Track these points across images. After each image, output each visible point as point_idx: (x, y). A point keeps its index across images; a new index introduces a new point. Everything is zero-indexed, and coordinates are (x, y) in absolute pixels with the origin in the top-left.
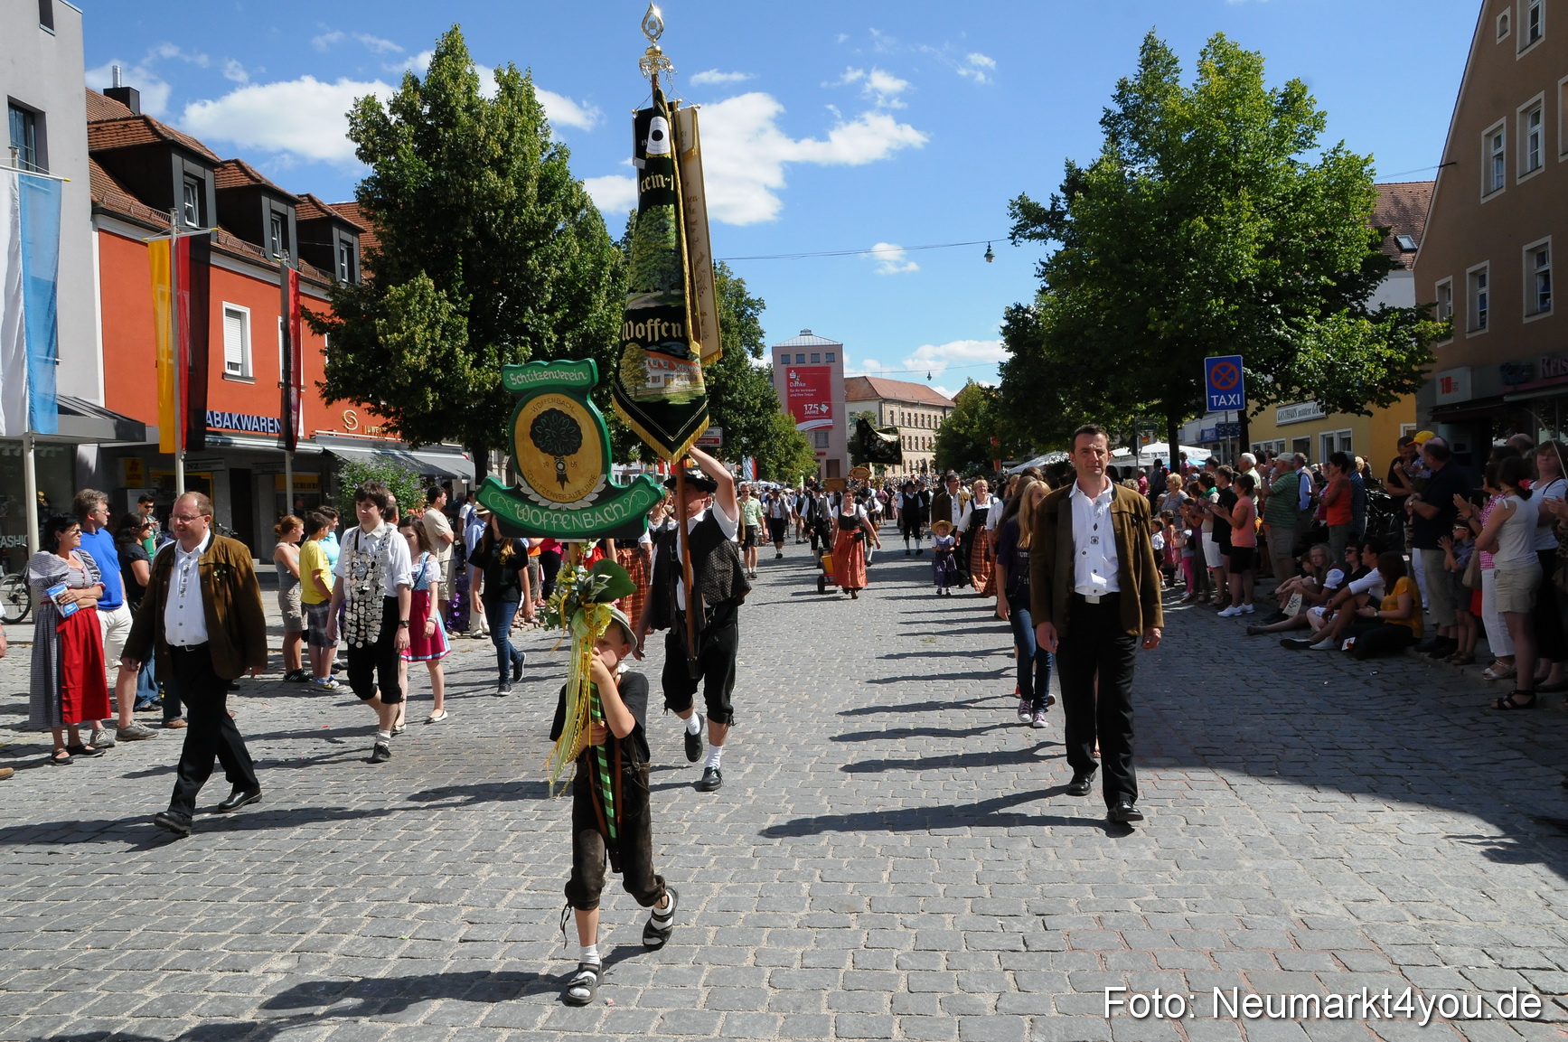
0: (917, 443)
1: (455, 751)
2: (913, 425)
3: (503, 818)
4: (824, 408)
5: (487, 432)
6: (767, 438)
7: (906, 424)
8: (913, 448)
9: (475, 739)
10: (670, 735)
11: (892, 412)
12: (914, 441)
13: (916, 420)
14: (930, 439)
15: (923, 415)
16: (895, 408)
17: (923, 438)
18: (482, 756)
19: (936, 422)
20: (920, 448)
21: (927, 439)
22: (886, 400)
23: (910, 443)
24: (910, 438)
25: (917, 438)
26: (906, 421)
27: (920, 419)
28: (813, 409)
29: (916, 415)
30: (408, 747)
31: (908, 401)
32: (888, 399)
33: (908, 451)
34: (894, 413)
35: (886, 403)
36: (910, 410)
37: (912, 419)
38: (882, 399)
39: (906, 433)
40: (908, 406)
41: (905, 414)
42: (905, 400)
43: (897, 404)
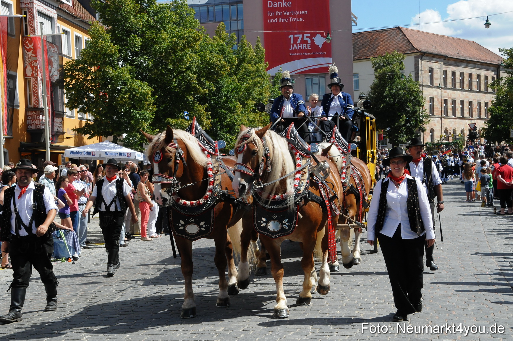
0: (462, 110)
2: (458, 86)
4: (319, 40)
7: (450, 85)
8: (458, 114)
11: (431, 70)
12: (458, 106)
13: (462, 81)
14: (479, 104)
15: (471, 75)
16: (436, 66)
17: (471, 103)
19: (486, 84)
20: (467, 115)
21: (475, 104)
22: (424, 55)
23: (454, 109)
24: (454, 102)
25: (462, 103)
26: (449, 81)
27: (466, 79)
28: (303, 42)
29: (462, 74)
31: (452, 57)
32: (426, 53)
33: (451, 118)
34: (435, 71)
35: (424, 57)
36: (454, 69)
37: (456, 79)
38: (419, 53)
39: (450, 96)
40: (453, 62)
41: (448, 73)
42: (449, 56)
43: (438, 60)
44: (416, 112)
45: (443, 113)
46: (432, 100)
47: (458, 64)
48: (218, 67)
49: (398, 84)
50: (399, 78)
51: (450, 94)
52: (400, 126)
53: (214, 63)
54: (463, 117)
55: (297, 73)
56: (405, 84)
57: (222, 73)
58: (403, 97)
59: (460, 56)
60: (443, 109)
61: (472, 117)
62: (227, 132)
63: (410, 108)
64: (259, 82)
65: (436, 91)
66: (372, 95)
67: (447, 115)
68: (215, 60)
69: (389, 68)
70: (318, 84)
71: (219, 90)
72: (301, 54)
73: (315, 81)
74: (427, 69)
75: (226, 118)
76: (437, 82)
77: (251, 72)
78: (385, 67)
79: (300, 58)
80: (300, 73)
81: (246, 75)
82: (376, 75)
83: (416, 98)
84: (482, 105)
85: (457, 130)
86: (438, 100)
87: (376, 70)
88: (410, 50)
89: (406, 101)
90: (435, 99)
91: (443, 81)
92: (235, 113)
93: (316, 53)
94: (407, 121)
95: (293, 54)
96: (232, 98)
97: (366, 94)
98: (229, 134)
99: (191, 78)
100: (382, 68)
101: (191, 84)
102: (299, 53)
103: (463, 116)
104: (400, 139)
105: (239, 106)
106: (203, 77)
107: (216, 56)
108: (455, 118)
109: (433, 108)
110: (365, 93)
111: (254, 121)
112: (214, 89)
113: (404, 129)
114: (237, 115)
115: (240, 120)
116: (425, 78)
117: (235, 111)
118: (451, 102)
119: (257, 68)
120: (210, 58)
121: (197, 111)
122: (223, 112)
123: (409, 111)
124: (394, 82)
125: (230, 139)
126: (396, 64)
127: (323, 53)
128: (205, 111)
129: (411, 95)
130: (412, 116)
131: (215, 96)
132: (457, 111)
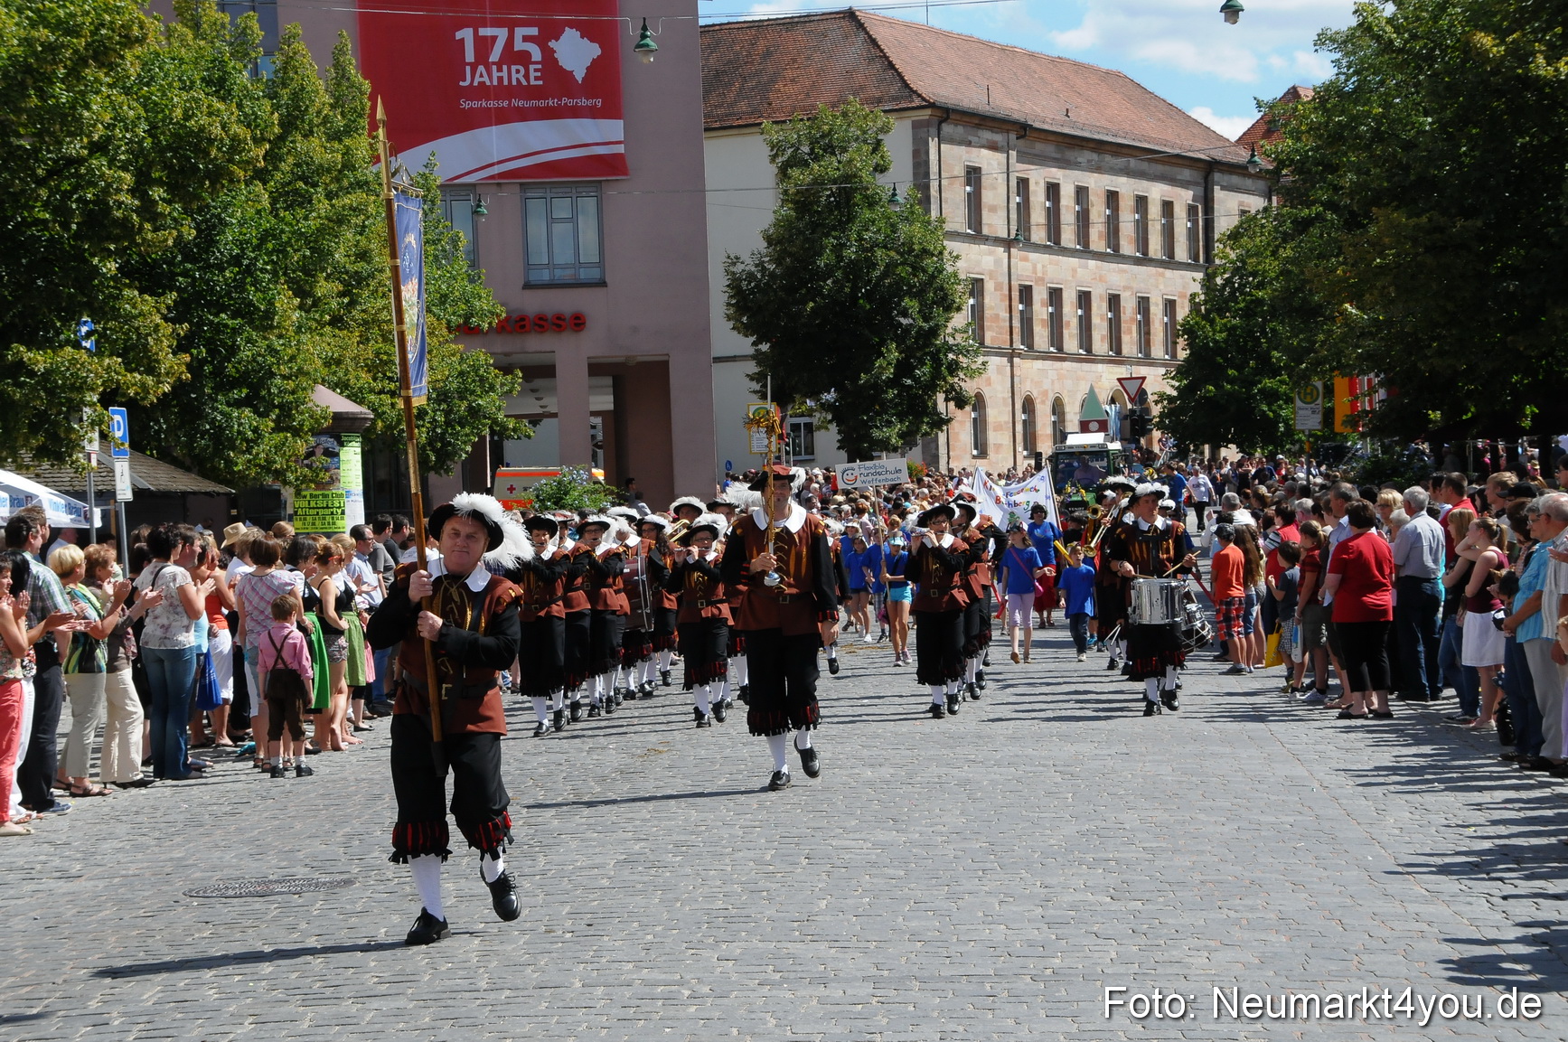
0: (1085, 326)
2: (1068, 237)
4: (574, 53)
7: (1039, 235)
8: (1071, 344)
11: (973, 175)
12: (1071, 312)
13: (1083, 219)
14: (1143, 304)
15: (1112, 198)
16: (990, 161)
17: (1114, 301)
19: (1168, 232)
20: (1100, 345)
21: (1129, 306)
22: (946, 118)
23: (1056, 322)
24: (1055, 296)
25: (1084, 299)
26: (1038, 216)
27: (1098, 212)
28: (512, 56)
29: (1081, 193)
31: (1046, 127)
32: (956, 111)
33: (1045, 356)
34: (985, 181)
35: (947, 129)
36: (1056, 174)
37: (1063, 211)
38: (928, 112)
39: (1040, 275)
40: (1049, 149)
41: (1032, 187)
42: (1037, 125)
43: (998, 138)
44: (934, 332)
45: (1017, 337)
46: (976, 287)
47: (1071, 155)
48: (219, 149)
49: (868, 227)
50: (871, 203)
51: (1038, 268)
52: (877, 388)
53: (202, 129)
54: (1089, 356)
55: (492, 177)
56: (894, 229)
57: (232, 173)
58: (885, 275)
59: (1074, 125)
60: (1016, 324)
61: (1119, 352)
62: (238, 404)
63: (910, 315)
64: (355, 210)
65: (990, 253)
66: (772, 267)
67: (1030, 346)
68: (204, 120)
69: (830, 166)
70: (573, 220)
71: (208, 235)
72: (506, 104)
73: (562, 208)
74: (960, 171)
75: (233, 350)
76: (995, 223)
77: (321, 170)
78: (817, 159)
79: (502, 117)
80: (502, 175)
81: (304, 178)
82: (786, 192)
83: (933, 277)
84: (1153, 309)
85: (1066, 400)
86: (998, 287)
87: (783, 172)
88: (894, 99)
89: (898, 290)
90: (989, 286)
91: (1014, 216)
92: (272, 327)
93: (565, 100)
94: (904, 368)
95: (475, 104)
96: (263, 271)
97: (748, 261)
98: (247, 412)
99: (109, 185)
100: (807, 165)
101: (107, 210)
102: (497, 98)
103: (1089, 351)
104: (876, 434)
105: (286, 303)
106: (159, 183)
107: (209, 106)
108: (1060, 354)
109: (982, 318)
110: (746, 257)
111: (338, 362)
112: (190, 233)
113: (891, 395)
114: (280, 336)
115: (292, 358)
116: (951, 206)
117: (272, 319)
118: (1045, 296)
119: (347, 152)
120: (186, 111)
121: (135, 317)
122: (226, 326)
123: (907, 330)
124: (851, 219)
125: (255, 430)
126: (859, 150)
127: (589, 103)
128: (165, 318)
129: (914, 268)
130: (920, 348)
131: (194, 260)
132: (1065, 332)
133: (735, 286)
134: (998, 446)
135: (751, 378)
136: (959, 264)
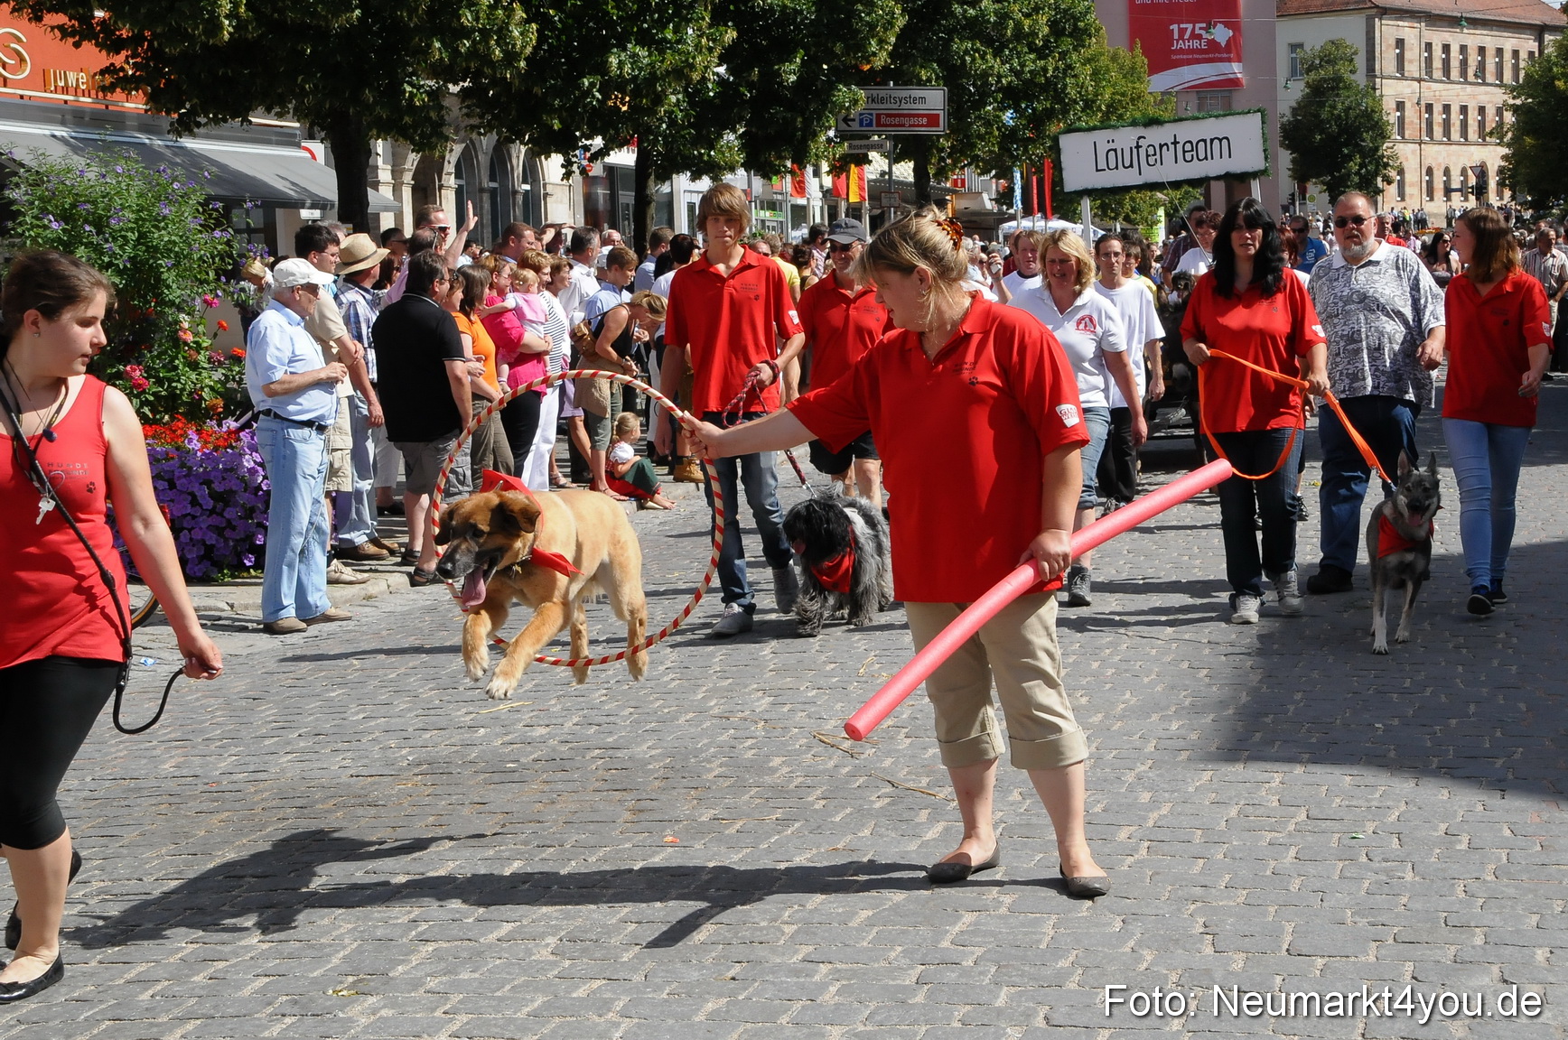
0: (1464, 125)
1: (299, 802)
2: (1455, 74)
3: (405, 919)
4: (1221, 34)
5: (369, 95)
6: (1065, 112)
7: (1438, 74)
8: (1455, 135)
9: (344, 779)
10: (774, 770)
11: (1400, 44)
12: (1456, 118)
13: (1464, 64)
14: (1499, 110)
15: (1482, 50)
17: (1482, 110)
18: (360, 811)
19: (1516, 66)
20: (1473, 134)
21: (1490, 112)
22: (1385, 12)
23: (1447, 124)
24: (1447, 108)
25: (1464, 109)
26: (1437, 63)
27: (1474, 58)
28: (1194, 36)
29: (1464, 48)
30: (194, 797)
31: (1442, 13)
32: (1391, 8)
33: (1441, 143)
34: (1407, 45)
35: (1385, 17)
36: (1448, 36)
37: (1452, 60)
38: (1375, 9)
39: (1438, 97)
40: (1444, 24)
41: (1434, 46)
42: (1436, 11)
44: (1377, 149)
45: (1424, 133)
46: (1400, 106)
49: (1345, 98)
50: (1348, 88)
51: (1438, 93)
52: (1349, 175)
54: (1467, 142)
55: (1185, 88)
56: (1359, 100)
58: (1355, 121)
59: (1459, 10)
60: (1424, 126)
63: (1367, 143)
65: (1409, 86)
67: (1432, 138)
69: (1329, 71)
72: (1191, 56)
74: (1393, 41)
76: (1413, 69)
78: (1322, 67)
79: (1189, 62)
80: (1190, 88)
82: (1307, 83)
83: (1377, 122)
85: (1451, 168)
86: (1413, 105)
87: (1306, 73)
88: (1356, 3)
89: (1360, 129)
90: (1408, 105)
91: (1423, 64)
93: (1217, 55)
94: (1362, 166)
95: (1178, 57)
97: (1289, 115)
100: (1318, 70)
102: (1187, 54)
103: (1466, 139)
108: (1450, 142)
109: (1403, 123)
113: (1356, 179)
116: (1387, 61)
118: (1441, 109)
123: (1364, 148)
124: (1338, 95)
126: (1343, 63)
127: (1227, 55)
129: (1368, 119)
130: (1370, 156)
132: (1452, 129)
133: (1283, 127)
134: (1412, 195)
135: (1289, 169)
136: (1390, 117)
